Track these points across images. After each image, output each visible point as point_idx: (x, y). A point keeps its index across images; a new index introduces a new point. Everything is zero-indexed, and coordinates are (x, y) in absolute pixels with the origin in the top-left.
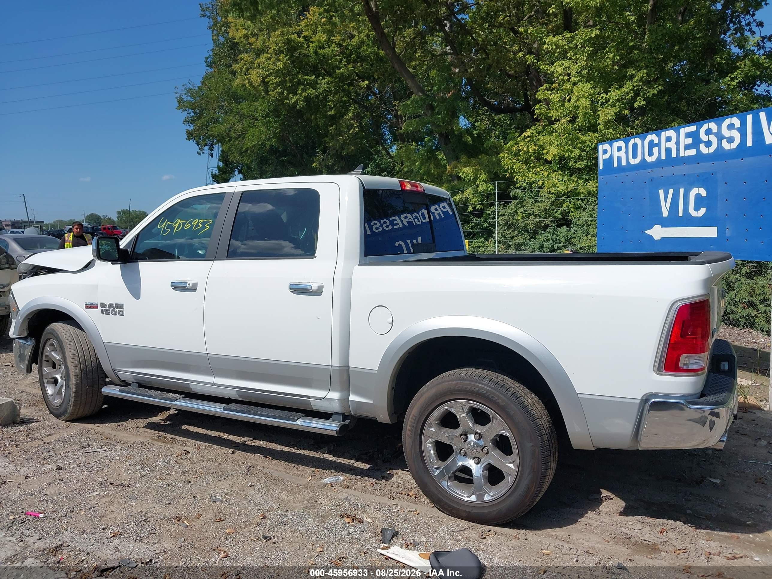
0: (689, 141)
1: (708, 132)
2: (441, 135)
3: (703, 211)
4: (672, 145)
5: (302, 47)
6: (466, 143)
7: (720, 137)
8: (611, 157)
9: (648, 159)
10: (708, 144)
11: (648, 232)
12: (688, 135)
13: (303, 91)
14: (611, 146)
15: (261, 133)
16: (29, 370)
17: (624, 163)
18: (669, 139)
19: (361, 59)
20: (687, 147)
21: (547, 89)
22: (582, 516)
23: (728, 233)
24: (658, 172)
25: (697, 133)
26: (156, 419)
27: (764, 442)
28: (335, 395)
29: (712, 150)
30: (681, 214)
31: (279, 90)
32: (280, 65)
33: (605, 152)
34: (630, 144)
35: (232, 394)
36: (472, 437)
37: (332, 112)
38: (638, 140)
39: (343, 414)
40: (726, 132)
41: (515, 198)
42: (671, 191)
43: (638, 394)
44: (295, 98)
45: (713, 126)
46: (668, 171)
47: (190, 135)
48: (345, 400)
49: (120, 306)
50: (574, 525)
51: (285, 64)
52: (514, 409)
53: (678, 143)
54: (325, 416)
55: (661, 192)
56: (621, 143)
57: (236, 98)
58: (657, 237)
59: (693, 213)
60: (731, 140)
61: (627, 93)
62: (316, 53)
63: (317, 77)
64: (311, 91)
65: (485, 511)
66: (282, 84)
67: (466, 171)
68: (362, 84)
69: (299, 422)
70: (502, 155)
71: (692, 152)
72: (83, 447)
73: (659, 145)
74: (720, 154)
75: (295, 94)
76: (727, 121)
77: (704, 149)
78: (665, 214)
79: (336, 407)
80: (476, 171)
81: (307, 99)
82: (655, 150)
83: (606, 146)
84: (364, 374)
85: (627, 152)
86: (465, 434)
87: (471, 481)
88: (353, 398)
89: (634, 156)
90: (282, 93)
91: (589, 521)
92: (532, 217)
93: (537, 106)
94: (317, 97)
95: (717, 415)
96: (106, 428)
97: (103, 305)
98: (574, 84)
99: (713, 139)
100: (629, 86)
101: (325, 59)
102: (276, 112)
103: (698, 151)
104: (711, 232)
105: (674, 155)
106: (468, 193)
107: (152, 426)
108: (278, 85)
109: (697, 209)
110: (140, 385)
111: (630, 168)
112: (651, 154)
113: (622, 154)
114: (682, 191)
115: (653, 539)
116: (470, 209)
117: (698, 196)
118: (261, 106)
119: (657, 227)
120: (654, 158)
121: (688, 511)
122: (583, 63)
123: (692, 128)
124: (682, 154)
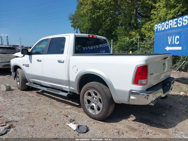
0: (176, 23)
1: (180, 20)
2: (128, 24)
3: (178, 42)
4: (171, 24)
5: (96, 3)
6: (135, 26)
7: (183, 22)
8: (158, 28)
9: (166, 28)
10: (180, 24)
11: (165, 48)
12: (175, 21)
13: (96, 14)
14: (158, 25)
15: (87, 25)
16: (15, 79)
17: (160, 30)
18: (171, 23)
19: (111, 5)
20: (175, 25)
21: (154, 11)
22: (121, 120)
23: (184, 48)
24: (168, 32)
25: (177, 21)
26: (39, 91)
27: (186, 106)
28: (68, 87)
29: (181, 25)
30: (173, 43)
31: (90, 14)
32: (91, 8)
33: (156, 27)
34: (162, 24)
35: (49, 86)
36: (94, 99)
37: (104, 19)
38: (164, 23)
39: (70, 92)
40: (184, 20)
41: (145, 40)
42: (171, 37)
43: (128, 90)
44: (94, 16)
45: (181, 18)
46: (171, 31)
47: (72, 26)
48: (69, 88)
49: (28, 65)
50: (119, 123)
51: (92, 7)
52: (101, 92)
53: (173, 24)
54: (66, 92)
55: (169, 37)
56: (160, 24)
57: (82, 16)
58: (167, 50)
59: (176, 43)
60: (185, 22)
61: (176, 11)
62: (99, 4)
63: (100, 10)
64: (98, 14)
65: (96, 117)
66: (91, 12)
67: (133, 33)
68: (111, 11)
69: (59, 93)
70: (142, 29)
71: (176, 26)
72: (20, 96)
73: (168, 24)
74: (183, 26)
75: (94, 15)
76: (185, 17)
77: (179, 25)
78: (169, 43)
79: (68, 90)
80: (136, 33)
81: (97, 16)
82: (168, 26)
83: (157, 25)
84: (72, 82)
85: (161, 27)
86: (93, 98)
87: (94, 109)
88: (71, 88)
89: (163, 28)
90: (91, 15)
91: (122, 122)
92: (149, 45)
93: (152, 15)
94: (99, 15)
95: (149, 96)
96: (27, 92)
97: (26, 65)
98: (161, 9)
99: (181, 22)
100: (177, 9)
101: (102, 6)
102: (90, 20)
103: (178, 26)
104: (180, 48)
105: (172, 27)
106: (134, 39)
107: (38, 93)
108: (90, 13)
109: (177, 42)
110: (34, 83)
111: (162, 31)
112: (167, 27)
113: (160, 27)
114: (174, 37)
115: (136, 128)
116: (134, 43)
117: (177, 38)
118: (87, 18)
119: (167, 47)
120: (167, 28)
121: (151, 122)
122: (164, 3)
123: (176, 19)
124: (174, 27)
